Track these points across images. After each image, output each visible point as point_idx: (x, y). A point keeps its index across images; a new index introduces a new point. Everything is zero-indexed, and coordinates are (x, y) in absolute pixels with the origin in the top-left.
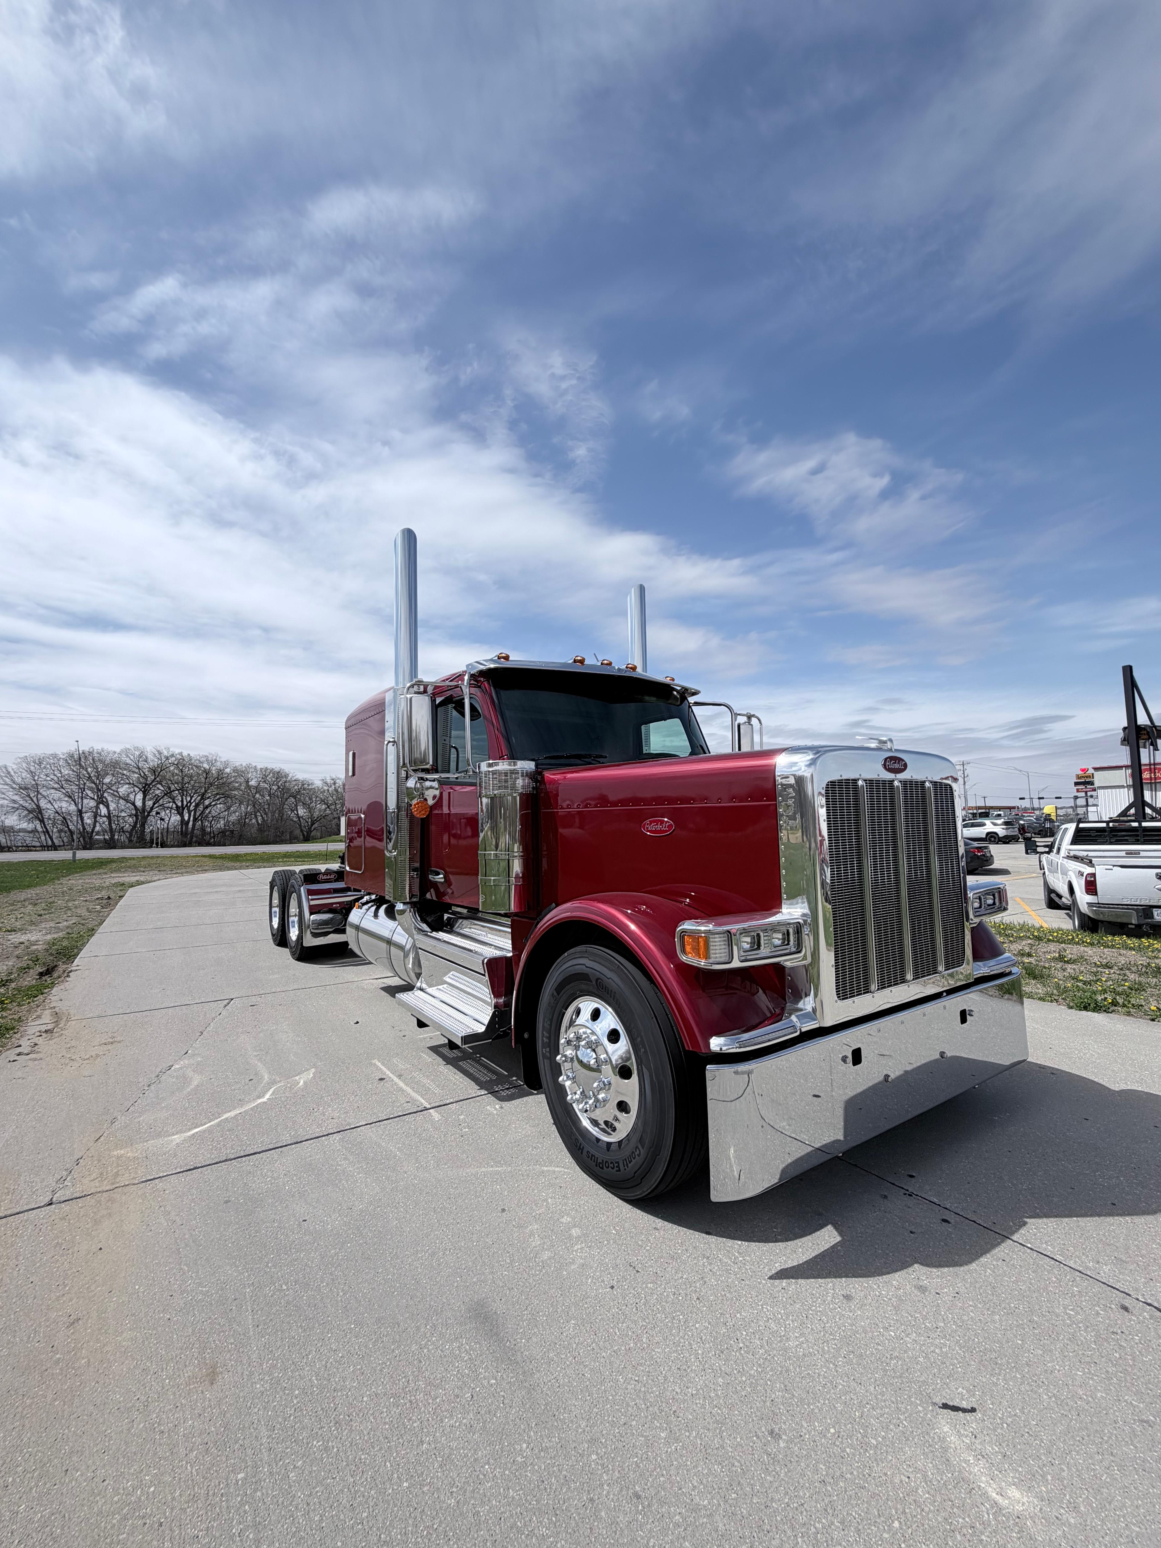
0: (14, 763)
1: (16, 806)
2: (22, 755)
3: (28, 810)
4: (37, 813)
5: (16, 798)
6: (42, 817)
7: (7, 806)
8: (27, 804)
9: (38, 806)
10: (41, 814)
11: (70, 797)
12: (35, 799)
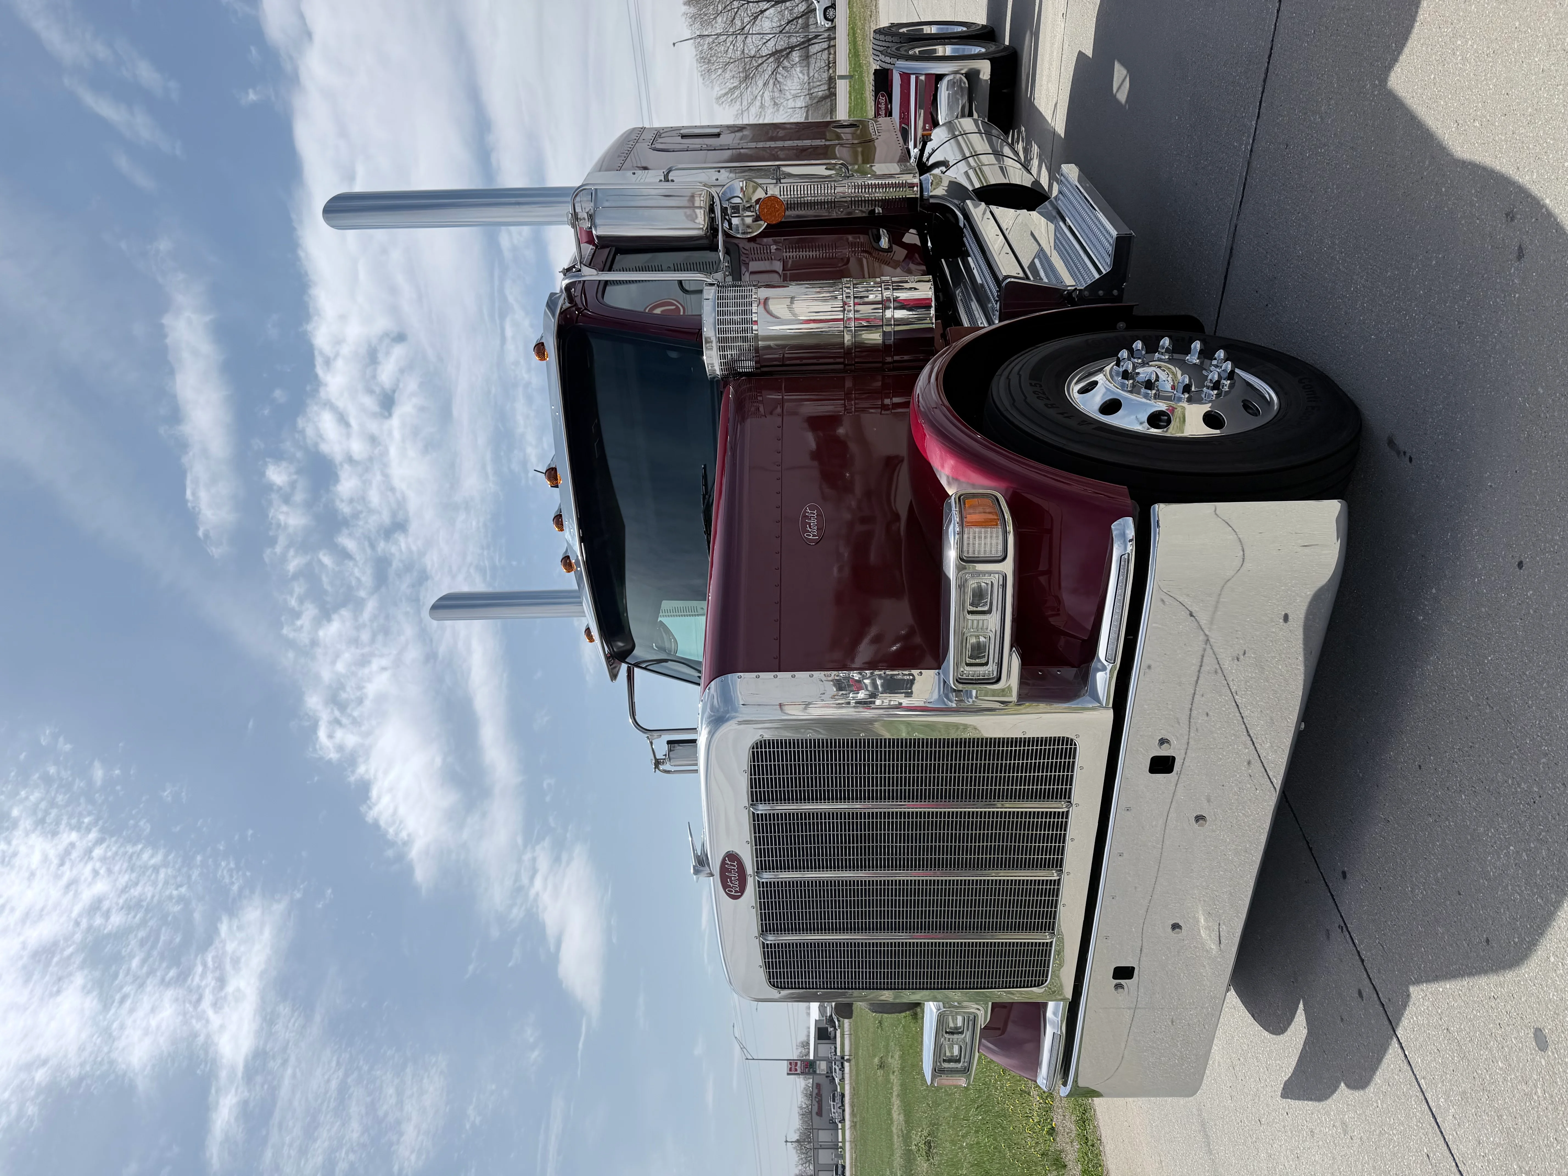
0: (712, 87)
1: (771, 82)
2: (701, 79)
3: (778, 67)
4: (780, 55)
5: (760, 83)
6: (786, 49)
7: (773, 92)
8: (769, 68)
9: (772, 54)
10: (781, 51)
11: (756, 18)
12: (760, 61)
